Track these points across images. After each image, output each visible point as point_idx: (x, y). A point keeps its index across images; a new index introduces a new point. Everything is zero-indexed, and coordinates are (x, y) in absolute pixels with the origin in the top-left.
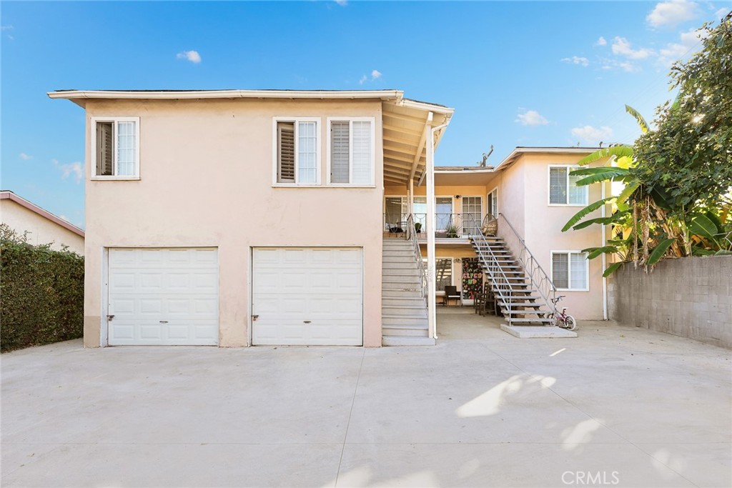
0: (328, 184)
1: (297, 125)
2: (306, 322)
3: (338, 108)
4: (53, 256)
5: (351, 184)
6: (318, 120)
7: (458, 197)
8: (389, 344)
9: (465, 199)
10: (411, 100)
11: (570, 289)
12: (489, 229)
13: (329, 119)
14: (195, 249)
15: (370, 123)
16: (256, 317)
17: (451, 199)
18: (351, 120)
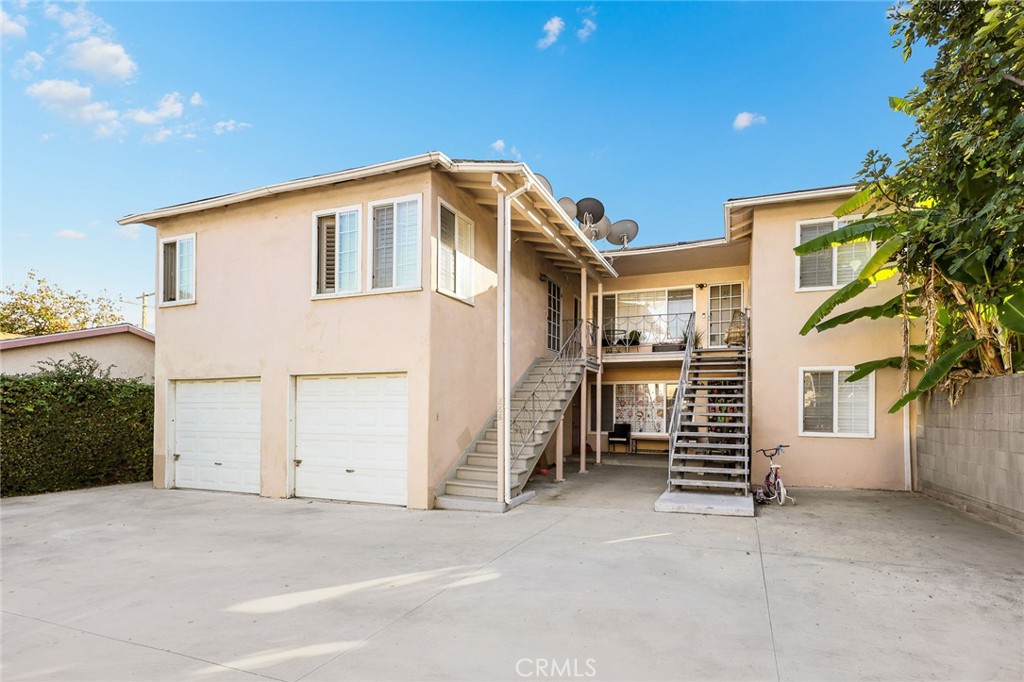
0: (369, 290)
1: (337, 217)
2: (348, 471)
3: (381, 188)
4: (140, 391)
5: (395, 288)
6: (359, 207)
7: (701, 286)
8: (442, 506)
9: (714, 290)
10: (469, 161)
11: (836, 433)
12: (732, 335)
13: (371, 205)
14: (244, 380)
15: (416, 202)
16: (299, 462)
17: (690, 291)
18: (395, 201)
